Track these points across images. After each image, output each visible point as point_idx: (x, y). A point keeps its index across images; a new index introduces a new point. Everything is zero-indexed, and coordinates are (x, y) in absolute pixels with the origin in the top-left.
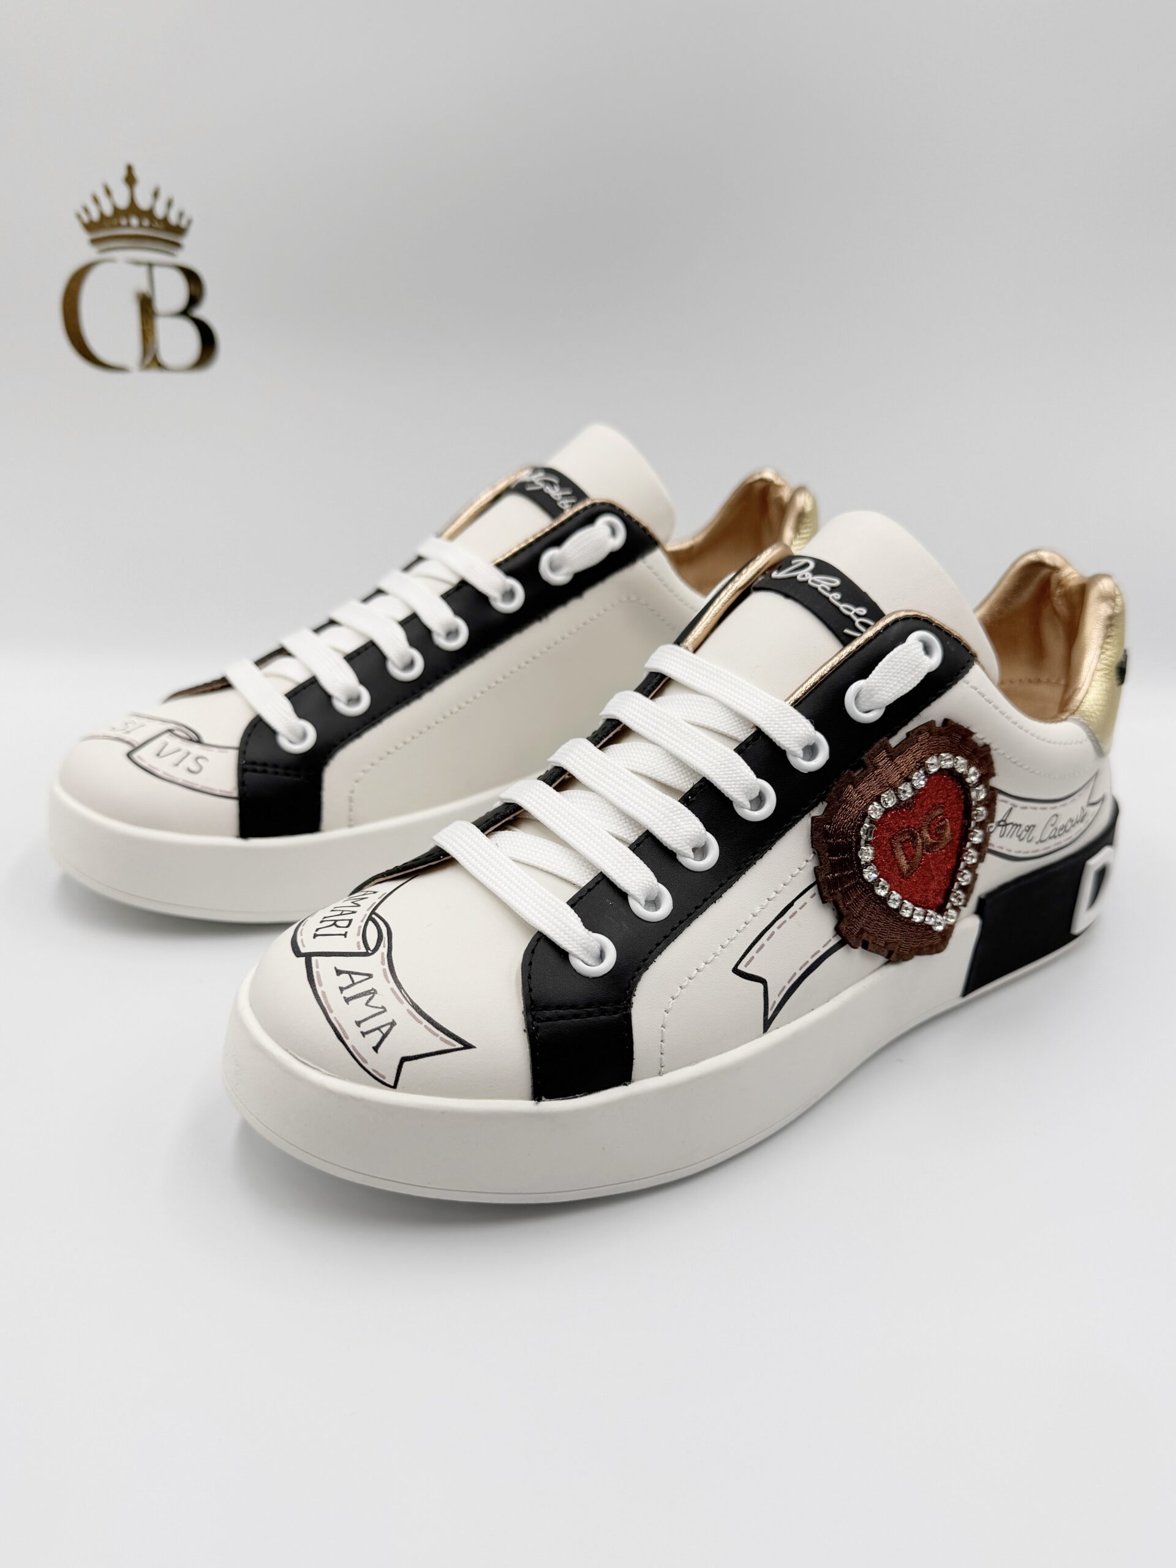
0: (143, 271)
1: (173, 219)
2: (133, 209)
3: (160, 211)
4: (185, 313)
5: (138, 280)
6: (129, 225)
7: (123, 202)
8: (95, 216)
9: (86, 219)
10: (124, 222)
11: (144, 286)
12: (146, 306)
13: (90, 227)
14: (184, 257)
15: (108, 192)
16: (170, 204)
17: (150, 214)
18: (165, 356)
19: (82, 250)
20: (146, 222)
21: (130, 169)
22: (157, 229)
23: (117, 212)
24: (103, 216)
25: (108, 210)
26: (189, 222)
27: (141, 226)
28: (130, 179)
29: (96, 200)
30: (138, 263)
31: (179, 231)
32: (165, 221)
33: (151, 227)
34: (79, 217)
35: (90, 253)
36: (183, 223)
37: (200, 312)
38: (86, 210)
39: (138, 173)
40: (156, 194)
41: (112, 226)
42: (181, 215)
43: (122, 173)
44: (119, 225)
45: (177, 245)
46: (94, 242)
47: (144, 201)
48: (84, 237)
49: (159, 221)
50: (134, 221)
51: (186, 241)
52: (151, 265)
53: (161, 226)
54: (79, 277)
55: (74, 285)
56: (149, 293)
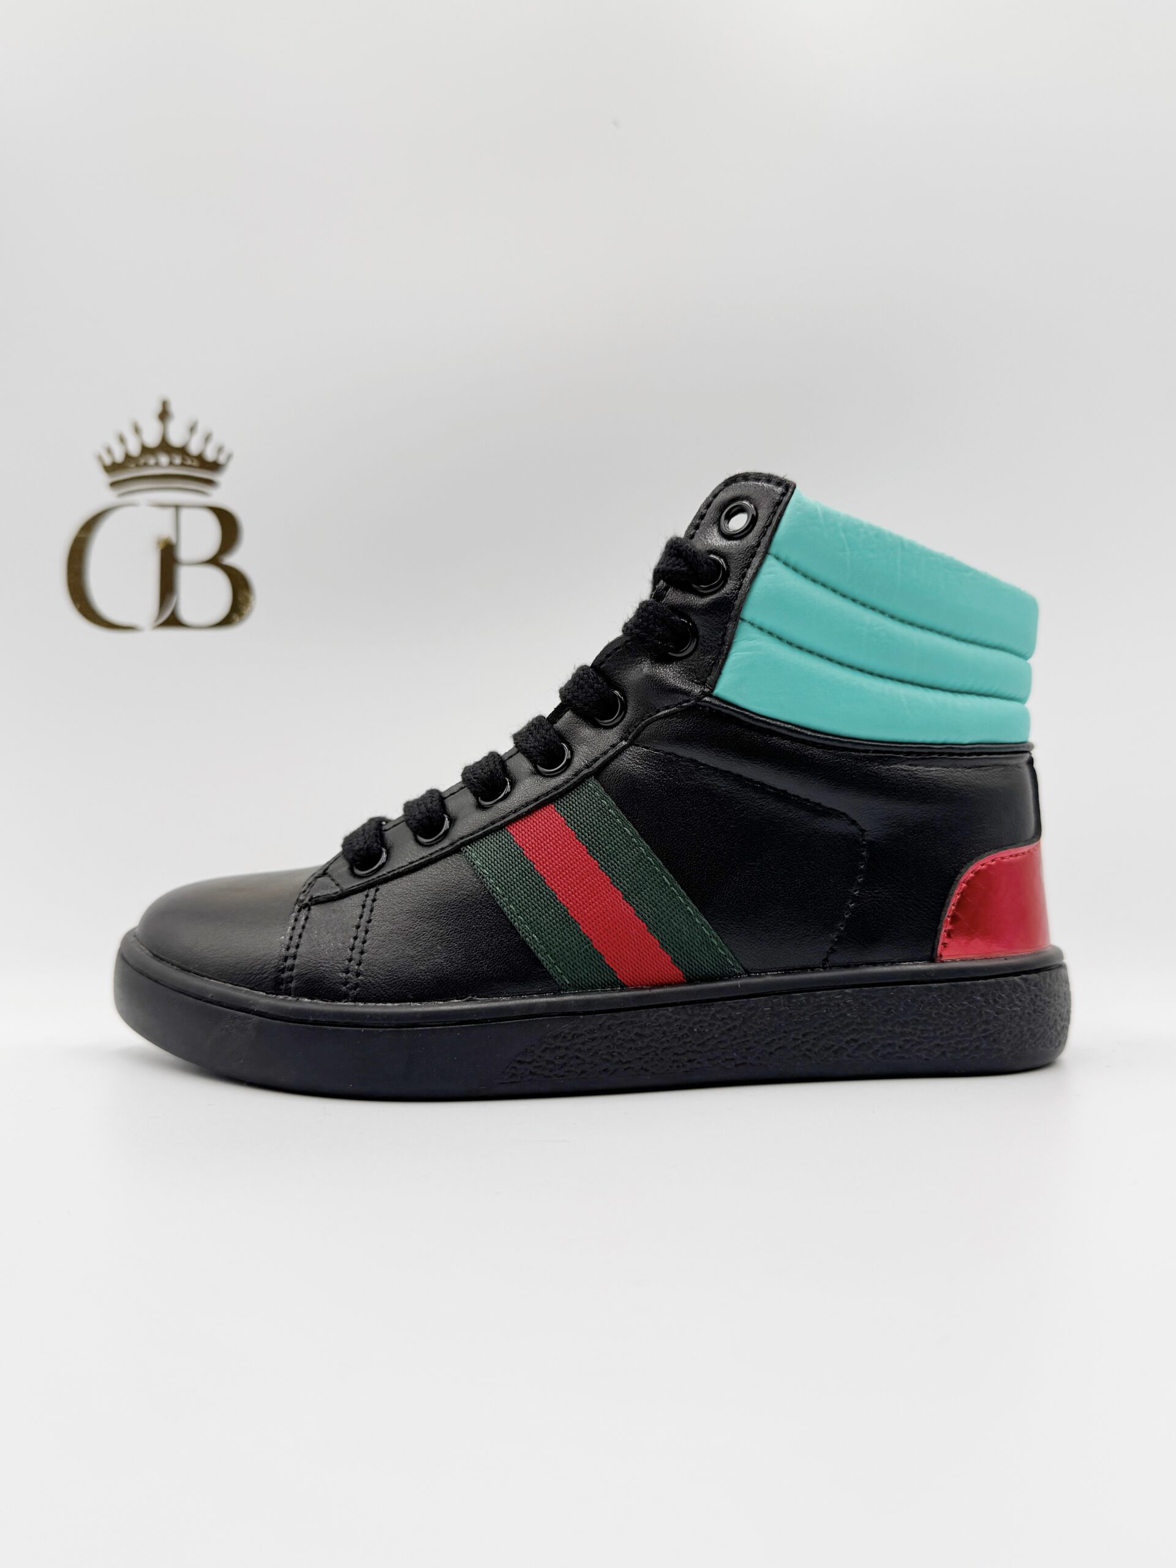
0: (169, 513)
1: (210, 456)
4: (215, 561)
11: (168, 532)
13: (112, 468)
14: (218, 497)
18: (185, 615)
22: (190, 466)
29: (122, 440)
33: (183, 465)
35: (109, 497)
37: (233, 560)
39: (174, 408)
41: (138, 466)
42: (220, 450)
43: (158, 409)
46: (113, 484)
48: (104, 479)
50: (164, 459)
51: (221, 478)
52: (177, 507)
53: (195, 463)
54: (89, 527)
55: (83, 536)
56: (174, 540)
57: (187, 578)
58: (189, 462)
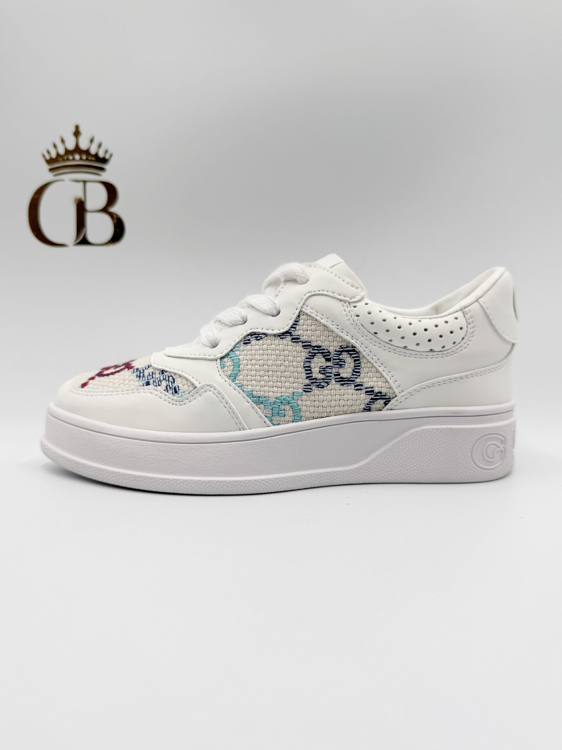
0: (81, 185)
1: (101, 154)
2: (77, 150)
3: (93, 151)
4: (105, 210)
5: (77, 191)
6: (74, 159)
7: (71, 146)
8: (54, 155)
9: (48, 157)
10: (71, 157)
11: (80, 194)
12: (81, 208)
13: (50, 161)
14: (105, 176)
15: (63, 141)
16: (100, 146)
17: (87, 152)
18: (90, 238)
19: (44, 175)
20: (84, 157)
21: (77, 127)
22: (91, 160)
23: (67, 152)
24: (58, 155)
25: (62, 151)
26: (111, 155)
27: (81, 159)
28: (77, 133)
29: (55, 146)
30: (77, 181)
31: (104, 161)
32: (96, 156)
33: (87, 159)
34: (44, 156)
35: (49, 177)
36: (107, 157)
37: (115, 209)
38: (48, 152)
39: (81, 129)
40: (92, 141)
41: (64, 160)
42: (106, 152)
43: (73, 129)
44: (68, 159)
45: (102, 169)
46: (51, 170)
47: (84, 146)
48: (47, 167)
49: (93, 156)
50: (77, 157)
51: (107, 167)
52: (85, 182)
53: (93, 159)
54: (40, 192)
55: (36, 197)
56: (83, 199)
57: (90, 219)
58: (90, 158)
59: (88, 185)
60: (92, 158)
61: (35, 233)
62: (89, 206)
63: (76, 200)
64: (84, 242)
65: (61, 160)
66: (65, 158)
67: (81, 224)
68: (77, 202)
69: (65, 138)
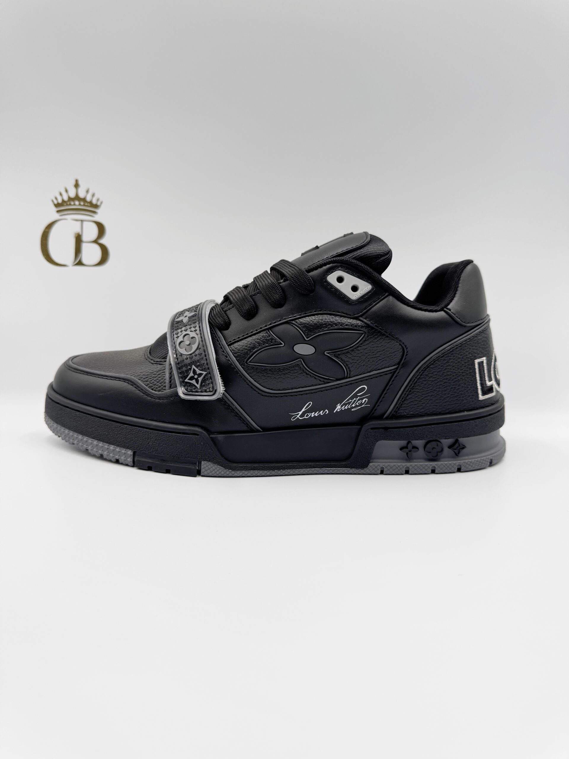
2: (77, 198)
3: (88, 199)
5: (76, 228)
6: (74, 205)
7: (72, 194)
8: (60, 201)
9: (56, 202)
10: (72, 203)
12: (79, 240)
15: (66, 191)
16: (93, 195)
17: (84, 200)
19: (52, 214)
20: (82, 203)
21: (77, 181)
23: (70, 199)
24: (63, 201)
25: (66, 198)
26: (101, 203)
27: (80, 205)
28: (77, 185)
30: (77, 220)
31: (96, 206)
32: (91, 202)
34: (53, 201)
36: (99, 203)
38: (56, 198)
40: (87, 192)
44: (70, 205)
45: (95, 212)
47: (82, 195)
49: (89, 202)
59: (85, 223)
60: (88, 204)
61: (45, 257)
62: (85, 238)
63: (76, 234)
64: (80, 263)
65: (65, 204)
66: (69, 203)
67: (78, 250)
68: (76, 236)
69: (68, 189)
